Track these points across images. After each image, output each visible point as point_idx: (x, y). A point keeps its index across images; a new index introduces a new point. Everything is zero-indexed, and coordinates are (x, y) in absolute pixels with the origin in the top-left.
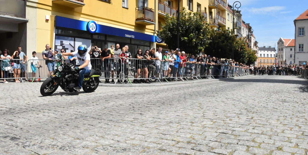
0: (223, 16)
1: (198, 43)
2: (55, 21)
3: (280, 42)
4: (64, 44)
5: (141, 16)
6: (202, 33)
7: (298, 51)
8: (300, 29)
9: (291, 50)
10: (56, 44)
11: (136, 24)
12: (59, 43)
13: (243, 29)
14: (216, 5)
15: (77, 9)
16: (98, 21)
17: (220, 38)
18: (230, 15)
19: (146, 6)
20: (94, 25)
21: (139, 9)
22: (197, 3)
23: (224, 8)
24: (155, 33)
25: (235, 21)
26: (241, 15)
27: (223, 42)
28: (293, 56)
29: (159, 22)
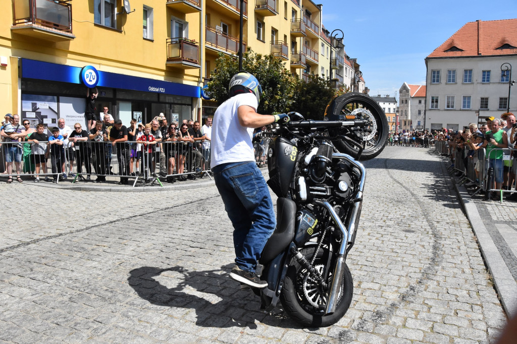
0: (315, 49)
1: (272, 107)
2: (19, 67)
3: (404, 90)
4: (38, 108)
5: (176, 53)
6: (279, 90)
7: (430, 108)
8: (434, 72)
9: (420, 102)
10: (24, 110)
11: (167, 67)
12: (29, 107)
13: (346, 68)
14: (303, 31)
15: (59, 44)
16: (100, 64)
17: (308, 92)
18: (326, 46)
19: (184, 36)
20: (94, 74)
21: (172, 42)
22: (272, 28)
23: (316, 35)
24: (201, 82)
25: (334, 56)
26: (344, 46)
27: (314, 99)
28: (422, 113)
29: (207, 62)
